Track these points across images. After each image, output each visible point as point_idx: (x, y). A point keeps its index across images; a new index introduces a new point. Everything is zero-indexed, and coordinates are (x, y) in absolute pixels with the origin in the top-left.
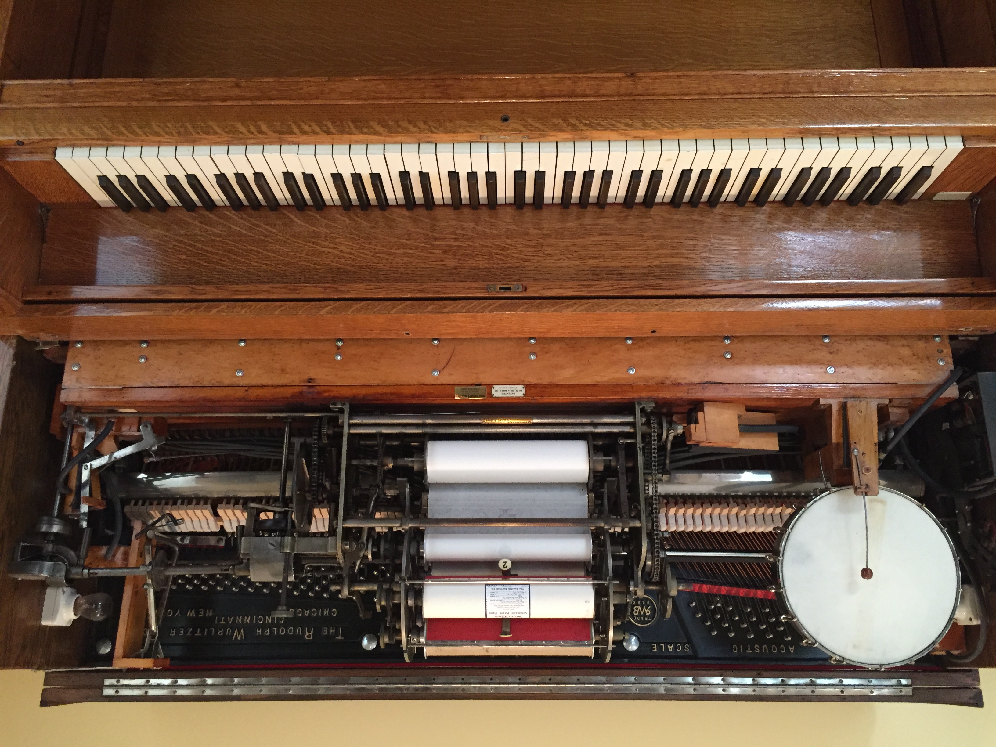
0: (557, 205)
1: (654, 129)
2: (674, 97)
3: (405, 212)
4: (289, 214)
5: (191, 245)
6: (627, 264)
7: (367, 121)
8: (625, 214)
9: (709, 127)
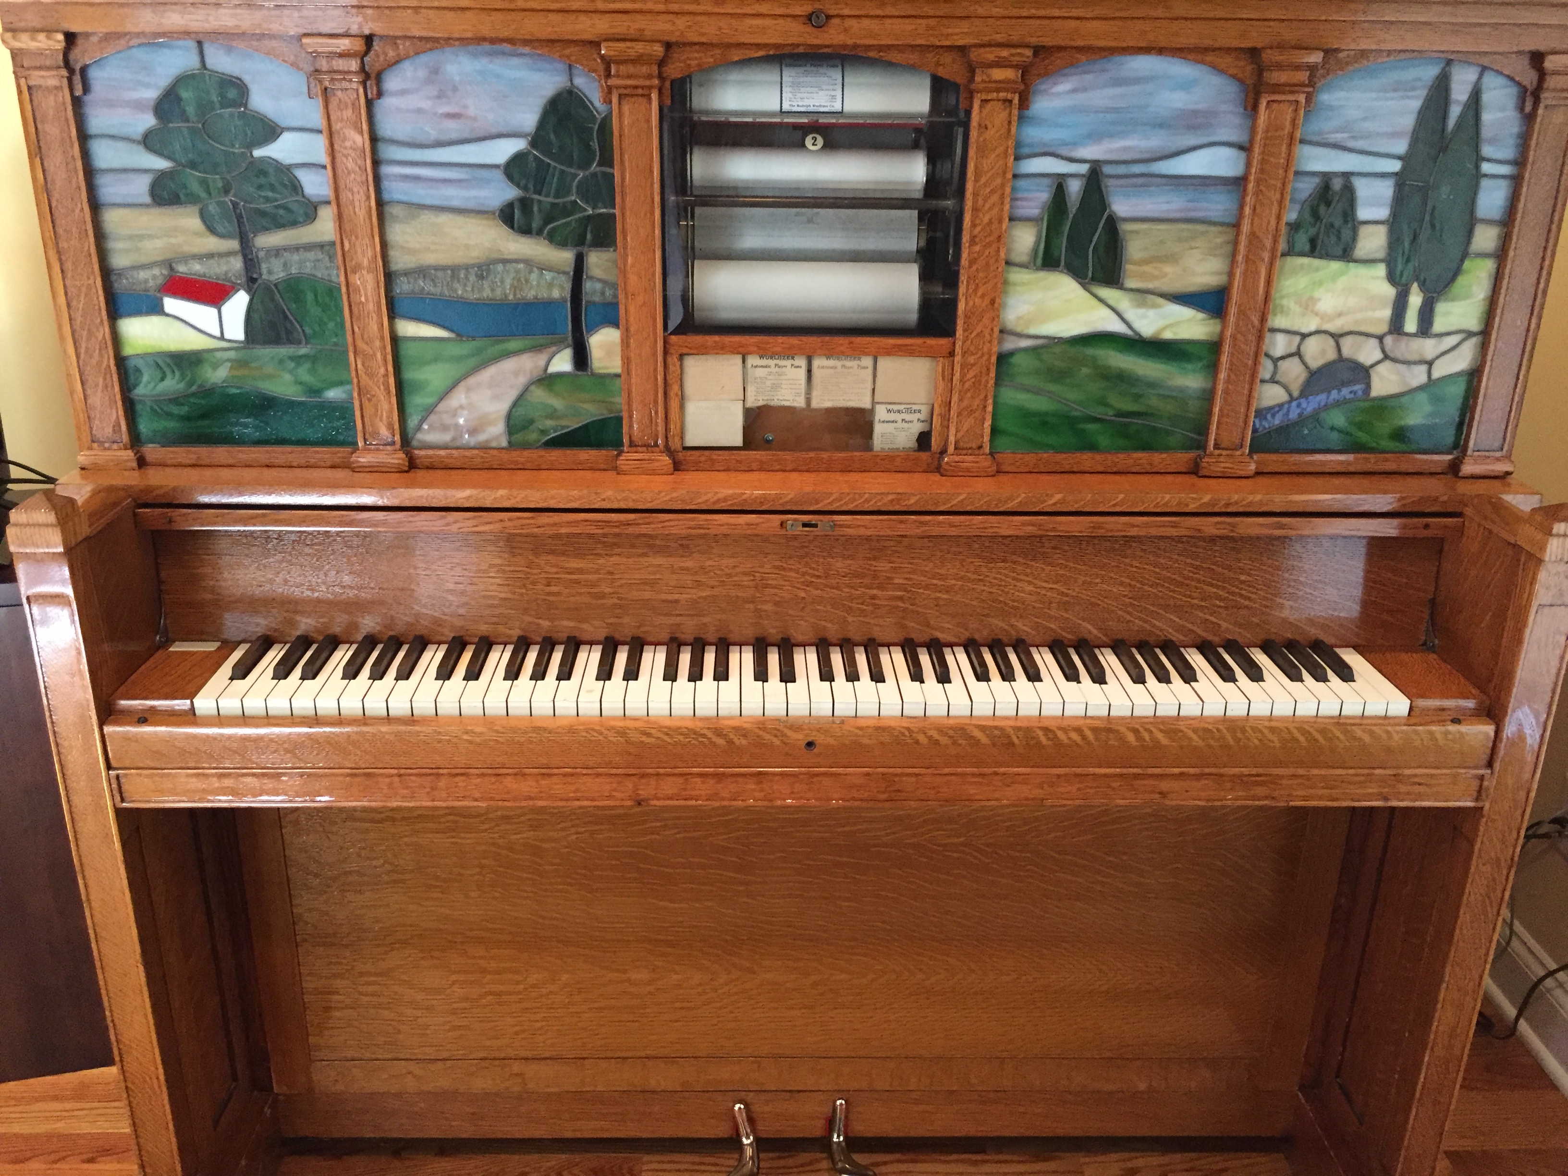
0: (735, 644)
1: (613, 728)
2: (585, 771)
3: (942, 636)
4: (1100, 635)
5: (1233, 593)
6: (641, 559)
7: (994, 745)
8: (642, 629)
9: (538, 729)
